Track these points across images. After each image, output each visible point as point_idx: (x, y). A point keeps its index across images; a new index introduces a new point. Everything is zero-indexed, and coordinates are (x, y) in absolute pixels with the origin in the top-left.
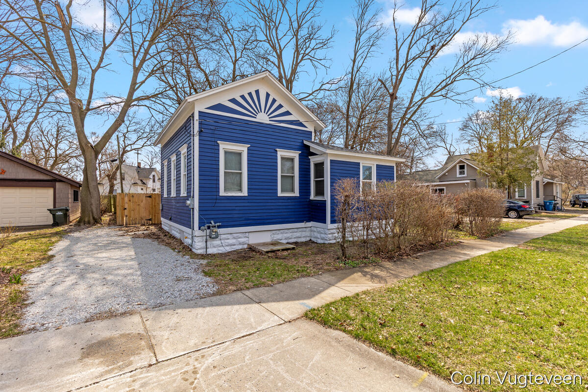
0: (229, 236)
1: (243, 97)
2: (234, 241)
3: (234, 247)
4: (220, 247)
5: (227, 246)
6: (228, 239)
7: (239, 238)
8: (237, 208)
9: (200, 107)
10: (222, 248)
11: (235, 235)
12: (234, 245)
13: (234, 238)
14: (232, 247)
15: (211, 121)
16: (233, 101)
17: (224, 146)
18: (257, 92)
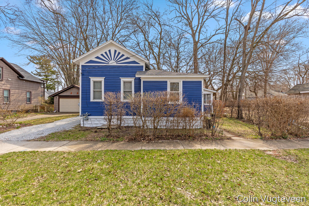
0: (95, 120)
1: (102, 55)
2: (98, 122)
3: (98, 125)
4: (91, 124)
5: (94, 124)
6: (95, 121)
7: (100, 121)
8: (99, 107)
9: (82, 63)
10: (92, 125)
11: (98, 120)
12: (98, 124)
13: (98, 121)
14: (97, 125)
15: (87, 69)
16: (97, 58)
17: (93, 79)
18: (110, 51)
